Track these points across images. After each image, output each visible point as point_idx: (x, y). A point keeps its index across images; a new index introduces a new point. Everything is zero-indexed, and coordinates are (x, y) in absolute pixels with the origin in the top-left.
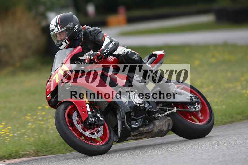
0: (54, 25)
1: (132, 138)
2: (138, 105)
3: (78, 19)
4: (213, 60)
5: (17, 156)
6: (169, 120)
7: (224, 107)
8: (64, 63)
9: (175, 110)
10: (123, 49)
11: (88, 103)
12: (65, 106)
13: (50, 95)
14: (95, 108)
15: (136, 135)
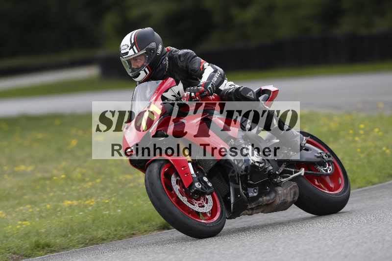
0: (128, 46)
2: (257, 164)
3: (160, 37)
6: (294, 186)
9: (302, 172)
11: (189, 162)
14: (199, 169)
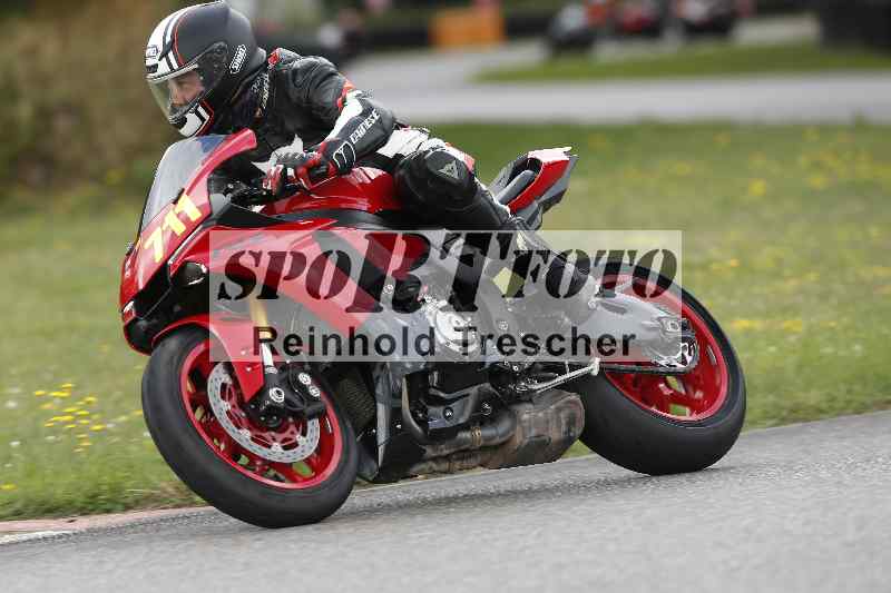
0: (158, 51)
1: (431, 468)
4: (818, 181)
5: (117, 503)
6: (570, 402)
7: (857, 348)
8: (187, 189)
9: (594, 366)
10: (415, 138)
12: (182, 343)
13: (131, 303)
15: (447, 458)
